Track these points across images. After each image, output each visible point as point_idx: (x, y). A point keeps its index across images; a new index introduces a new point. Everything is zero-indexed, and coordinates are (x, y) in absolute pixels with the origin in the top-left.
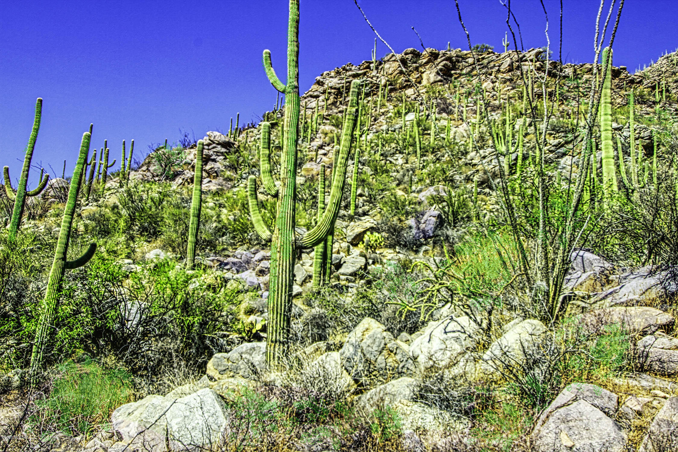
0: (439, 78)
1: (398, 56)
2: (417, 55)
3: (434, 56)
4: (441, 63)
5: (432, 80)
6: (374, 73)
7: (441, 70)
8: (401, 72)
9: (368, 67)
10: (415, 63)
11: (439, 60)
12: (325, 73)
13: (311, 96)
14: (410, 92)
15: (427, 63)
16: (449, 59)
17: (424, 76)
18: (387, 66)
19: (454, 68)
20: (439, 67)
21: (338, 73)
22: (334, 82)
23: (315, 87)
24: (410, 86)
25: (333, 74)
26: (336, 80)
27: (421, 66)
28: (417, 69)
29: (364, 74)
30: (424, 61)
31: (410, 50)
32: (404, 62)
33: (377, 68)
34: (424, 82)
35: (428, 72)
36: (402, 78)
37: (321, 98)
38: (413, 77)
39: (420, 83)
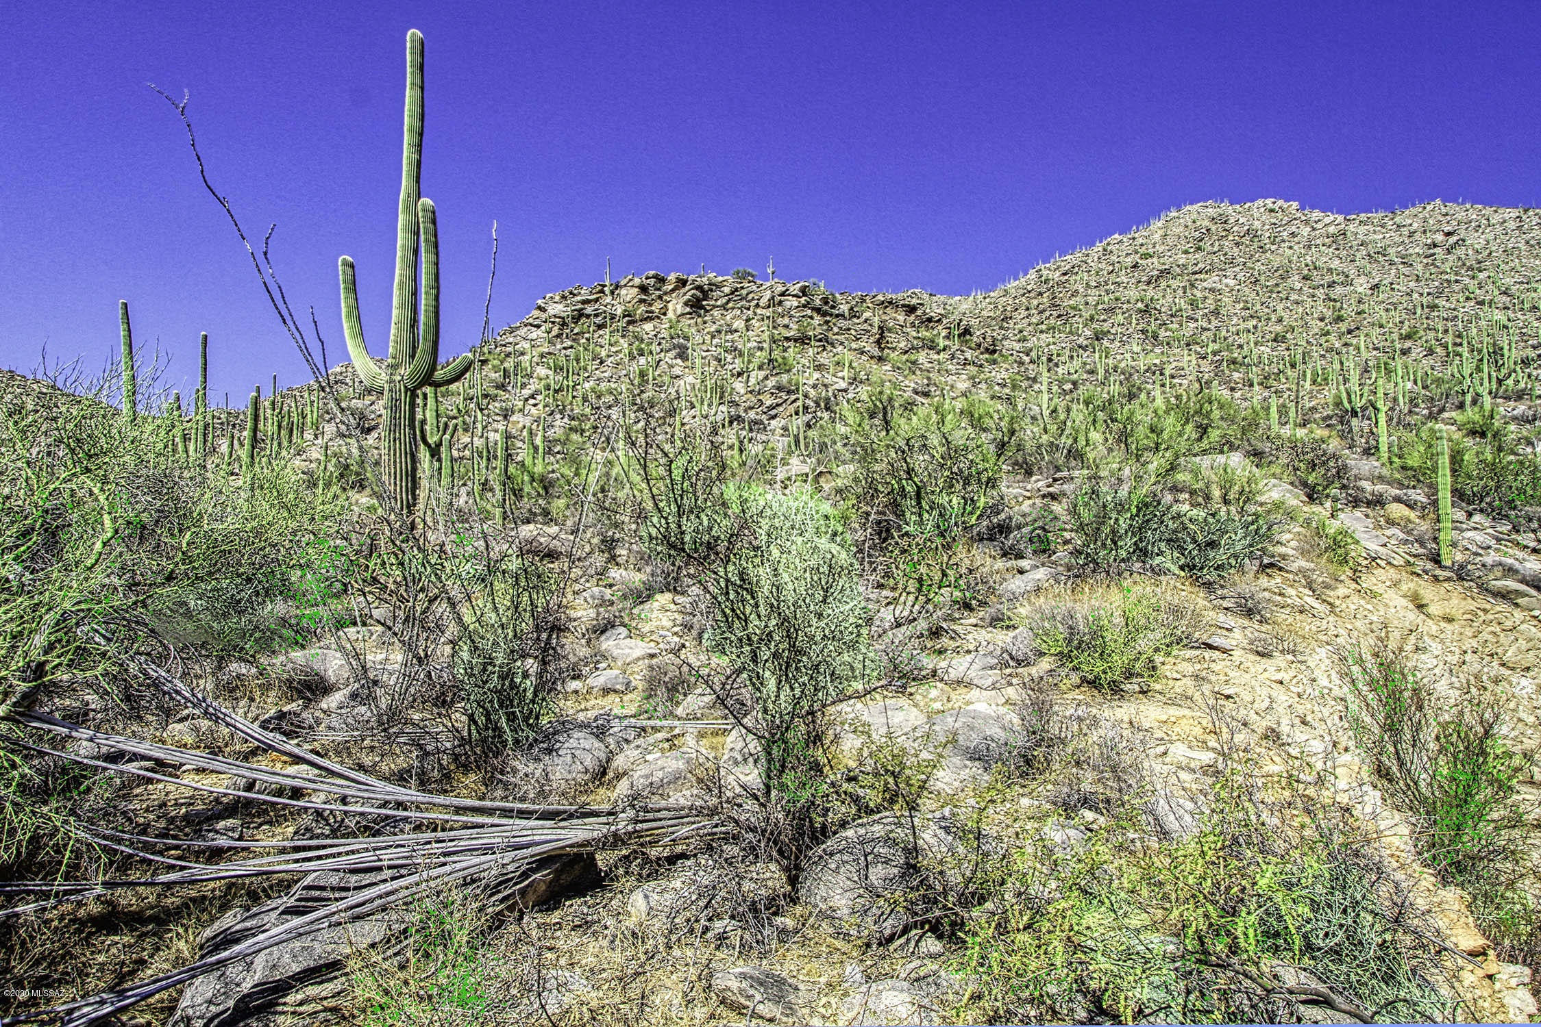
0: (688, 309)
1: (637, 281)
2: (662, 281)
3: (684, 283)
4: (689, 293)
5: (679, 312)
6: (608, 299)
7: (689, 300)
8: (642, 301)
9: (602, 291)
10: (659, 289)
11: (687, 288)
12: (548, 296)
13: (531, 325)
14: (648, 327)
15: (673, 290)
16: (699, 288)
17: (670, 306)
18: (623, 292)
19: (706, 298)
20: (687, 297)
21: (564, 297)
22: (556, 309)
23: (536, 313)
24: (651, 319)
25: (557, 298)
26: (560, 307)
27: (666, 293)
28: (660, 297)
29: (596, 300)
30: (670, 287)
31: (652, 273)
32: (643, 289)
33: (612, 293)
34: (670, 314)
35: (674, 302)
36: (643, 308)
37: (543, 328)
38: (657, 306)
39: (665, 314)
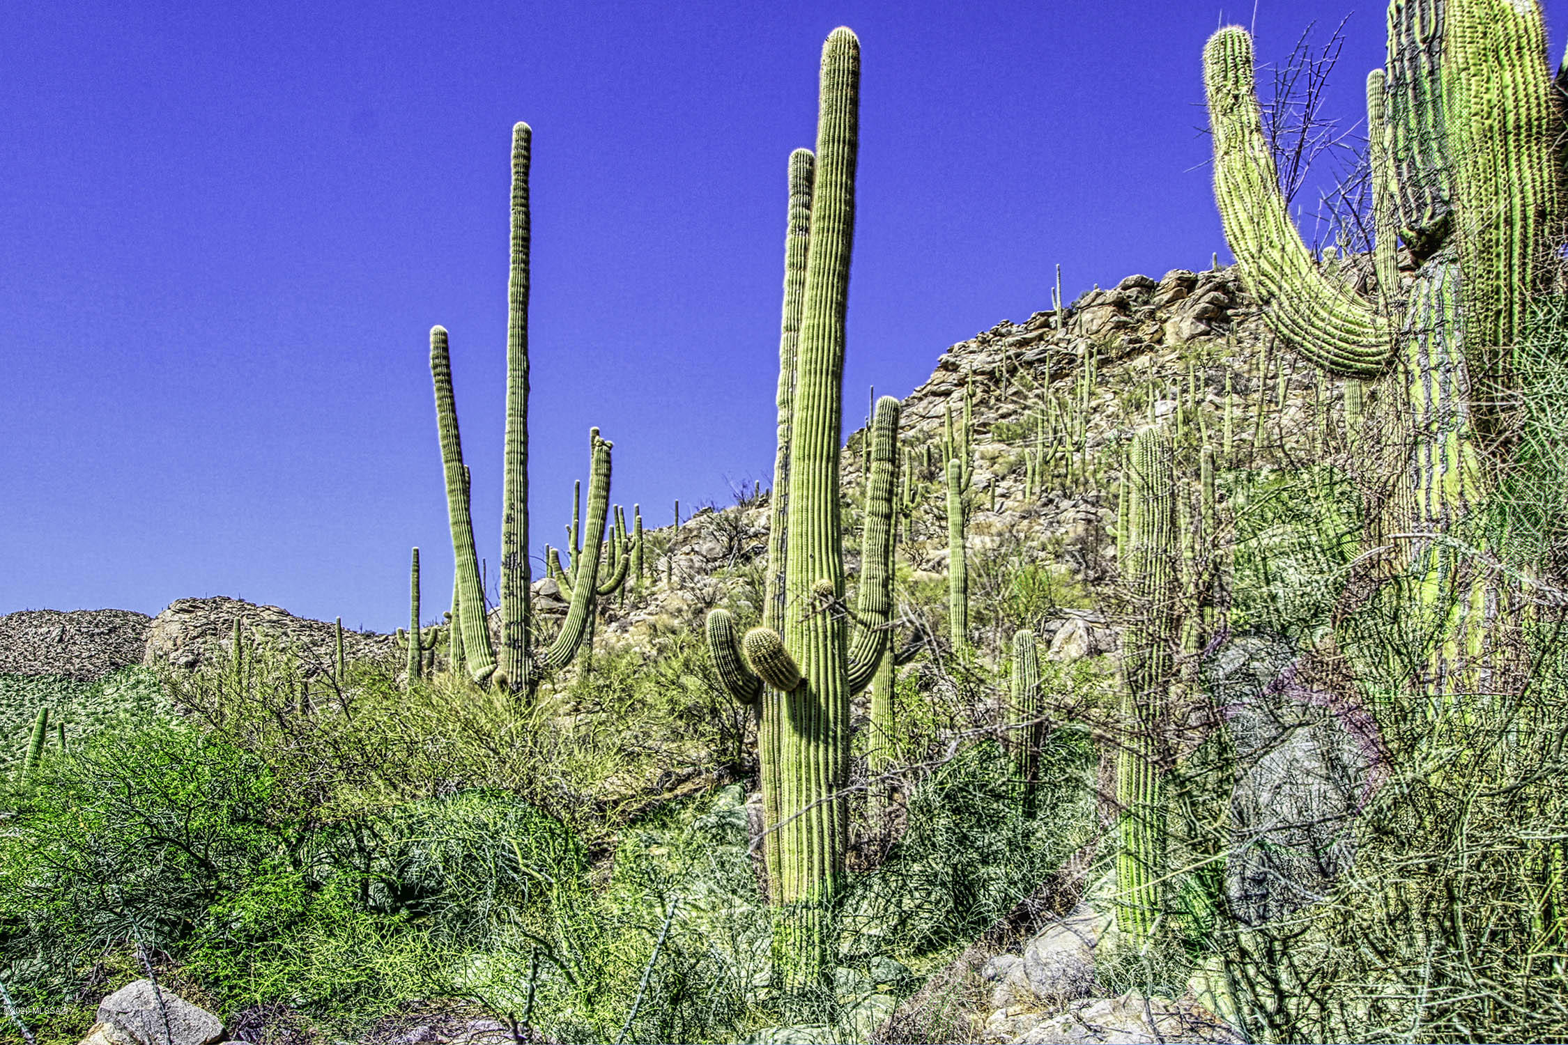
0: (1202, 327)
1: (1111, 294)
2: (1148, 288)
3: (1188, 285)
4: (1202, 298)
5: (1186, 334)
6: (1060, 333)
7: (1205, 310)
8: (1119, 326)
9: (1046, 324)
10: (1146, 303)
11: (1199, 292)
12: (957, 346)
13: (934, 394)
14: (1142, 361)
15: (1171, 301)
16: (1221, 287)
17: (1168, 327)
18: (1086, 316)
19: (1233, 304)
20: (1202, 304)
21: (984, 342)
23: (938, 376)
24: (1140, 352)
25: (973, 346)
26: (982, 357)
27: (1159, 308)
28: (1152, 315)
29: (1041, 338)
30: (1166, 297)
31: (1133, 278)
32: (1121, 305)
33: (1065, 324)
34: (1170, 340)
35: (1177, 319)
36: (1122, 337)
37: (955, 395)
38: (1146, 332)
39: (1160, 342)
